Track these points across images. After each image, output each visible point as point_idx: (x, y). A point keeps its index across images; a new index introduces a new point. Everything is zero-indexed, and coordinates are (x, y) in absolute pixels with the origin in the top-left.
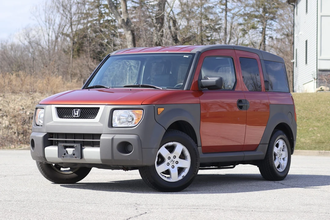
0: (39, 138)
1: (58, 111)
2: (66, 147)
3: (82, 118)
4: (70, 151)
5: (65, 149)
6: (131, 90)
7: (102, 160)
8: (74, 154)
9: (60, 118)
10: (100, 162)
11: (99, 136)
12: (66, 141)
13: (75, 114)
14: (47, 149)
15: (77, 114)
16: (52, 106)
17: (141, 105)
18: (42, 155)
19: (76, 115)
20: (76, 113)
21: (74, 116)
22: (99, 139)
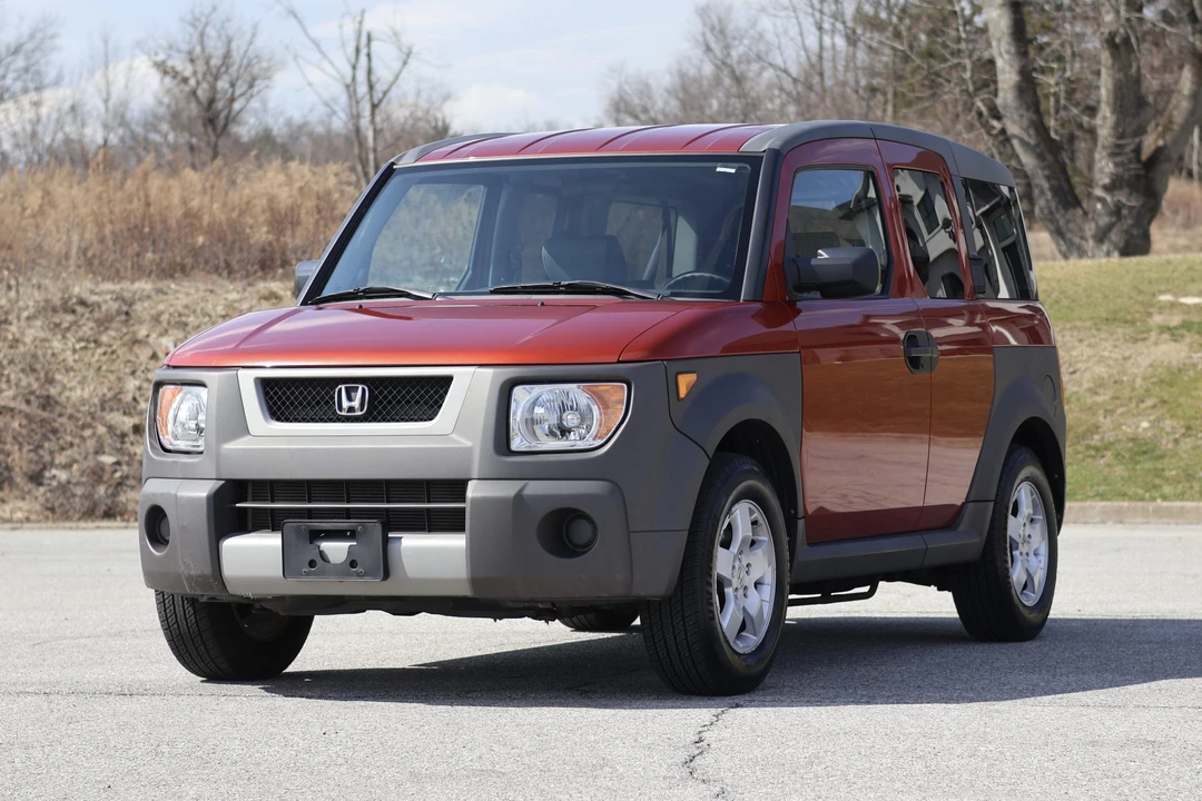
0: (192, 501)
1: (266, 394)
2: (317, 535)
3: (375, 420)
4: (336, 550)
5: (311, 543)
6: (543, 304)
7: (474, 581)
8: (353, 564)
9: (278, 419)
10: (465, 591)
11: (457, 488)
12: (309, 510)
13: (345, 404)
14: (232, 544)
15: (356, 403)
16: (241, 372)
17: (619, 362)
18: (208, 570)
19: (351, 409)
20: (350, 399)
21: (343, 413)
22: (462, 499)
